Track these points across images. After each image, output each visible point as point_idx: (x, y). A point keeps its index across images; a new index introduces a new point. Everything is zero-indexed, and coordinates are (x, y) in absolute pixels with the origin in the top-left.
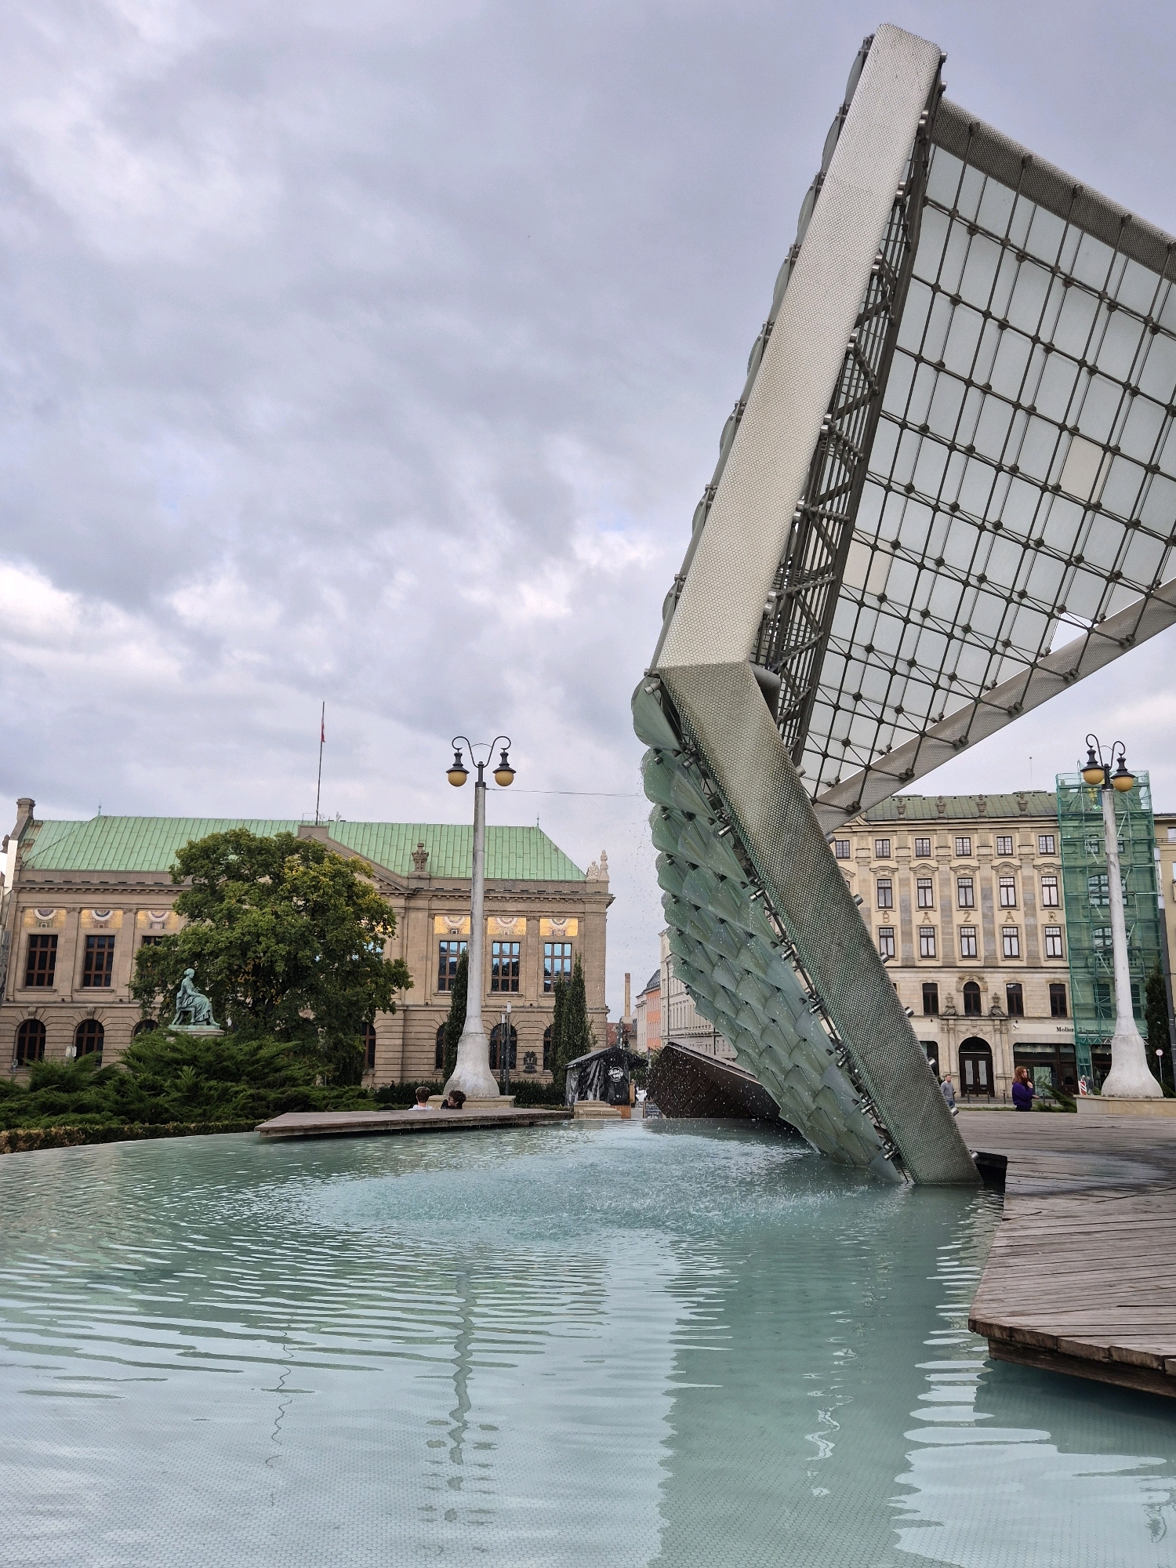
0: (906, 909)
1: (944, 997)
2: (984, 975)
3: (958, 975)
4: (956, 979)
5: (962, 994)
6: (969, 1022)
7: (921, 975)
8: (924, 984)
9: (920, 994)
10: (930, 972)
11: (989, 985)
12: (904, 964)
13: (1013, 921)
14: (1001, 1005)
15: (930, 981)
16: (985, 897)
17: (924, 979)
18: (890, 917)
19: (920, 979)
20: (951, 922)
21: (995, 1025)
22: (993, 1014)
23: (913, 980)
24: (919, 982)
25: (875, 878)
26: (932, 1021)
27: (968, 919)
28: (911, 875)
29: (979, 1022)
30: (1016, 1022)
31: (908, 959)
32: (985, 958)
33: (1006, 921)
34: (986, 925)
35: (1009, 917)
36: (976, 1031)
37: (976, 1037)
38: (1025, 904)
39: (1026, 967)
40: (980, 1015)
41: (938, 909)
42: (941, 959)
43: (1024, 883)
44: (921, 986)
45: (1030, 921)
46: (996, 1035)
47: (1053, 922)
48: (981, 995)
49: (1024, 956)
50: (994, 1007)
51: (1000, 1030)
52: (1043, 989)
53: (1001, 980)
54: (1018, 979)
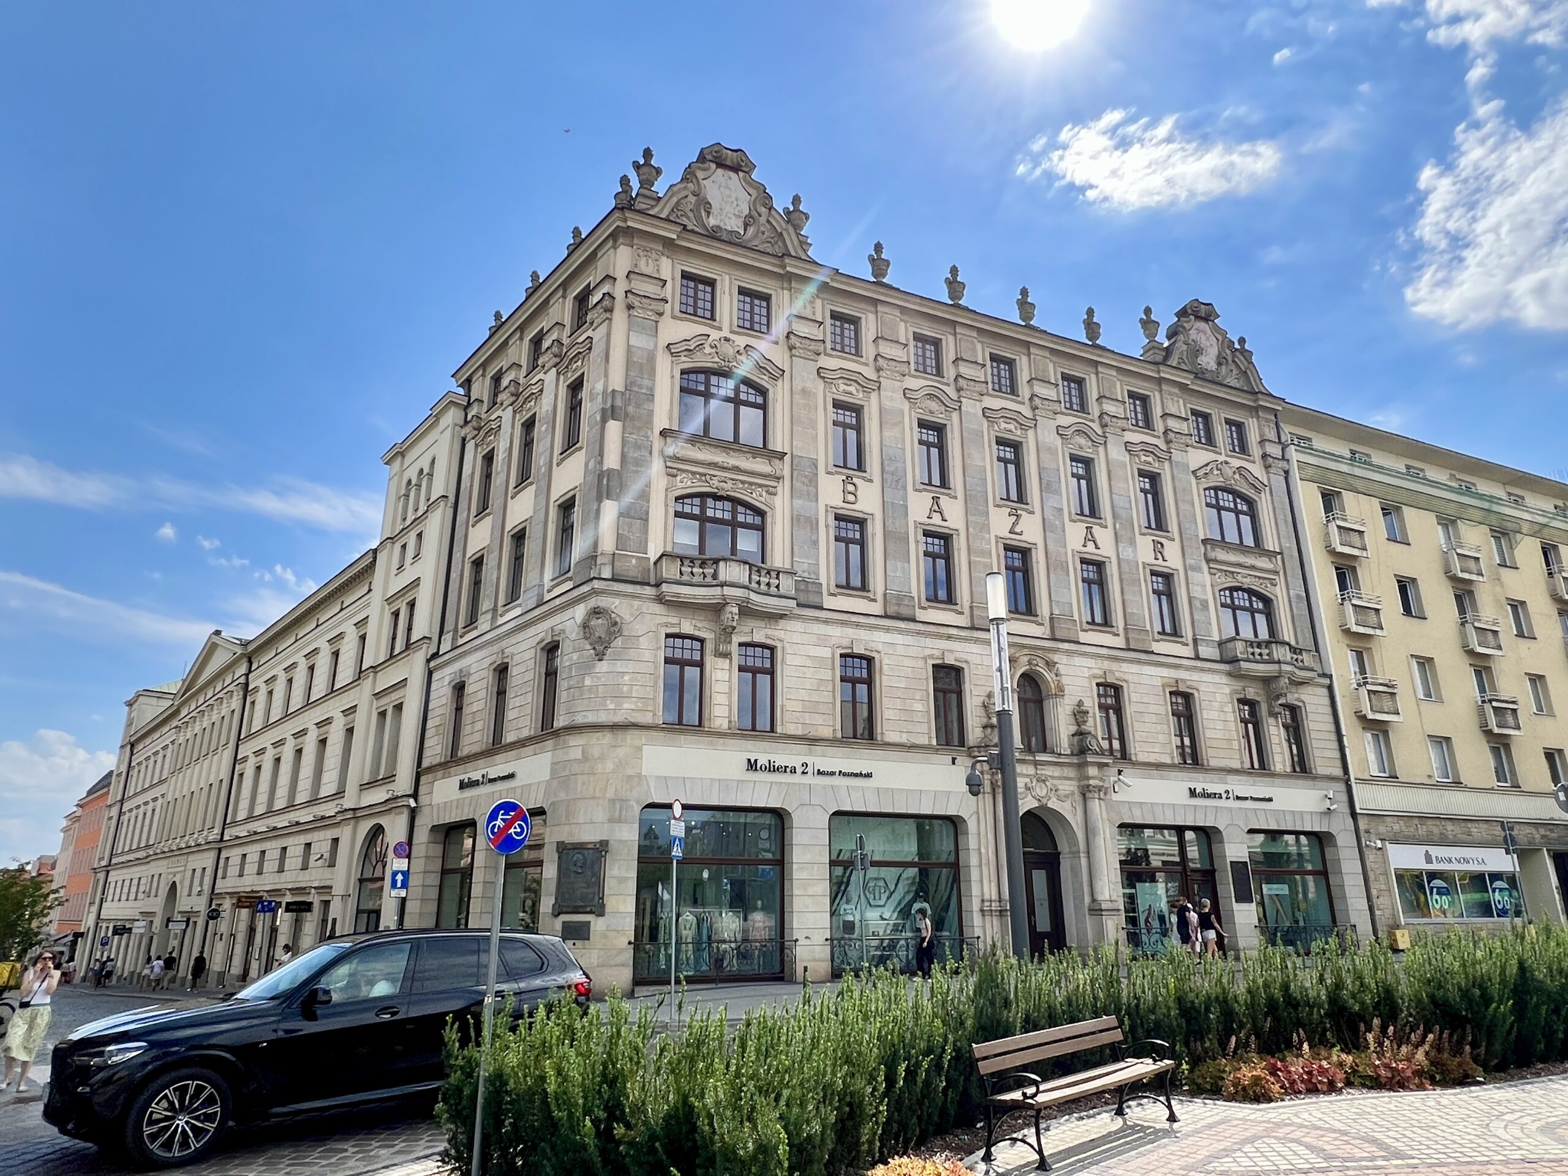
0: (892, 480)
1: (977, 700)
2: (1057, 658)
5: (1015, 697)
6: (1032, 770)
7: (929, 642)
8: (935, 666)
9: (927, 690)
10: (949, 637)
11: (1065, 680)
12: (891, 610)
13: (1097, 548)
14: (1092, 730)
15: (950, 660)
16: (1046, 487)
17: (937, 653)
18: (858, 493)
19: (927, 652)
20: (986, 527)
21: (1088, 778)
22: (1081, 750)
23: (912, 652)
24: (925, 659)
25: (829, 394)
26: (954, 763)
27: (1017, 529)
28: (906, 406)
29: (1052, 768)
30: (1120, 772)
31: (900, 599)
32: (1051, 619)
33: (1084, 546)
34: (1051, 547)
35: (1090, 537)
36: (1045, 791)
37: (1044, 808)
38: (1115, 516)
39: (1129, 649)
40: (1053, 752)
41: (960, 493)
42: (967, 611)
43: (1112, 474)
44: (930, 669)
45: (1127, 553)
46: (1090, 803)
47: (1160, 562)
48: (1049, 704)
49: (1121, 625)
50: (1080, 734)
51: (1100, 789)
52: (1160, 700)
53: (1087, 672)
54: (1117, 675)
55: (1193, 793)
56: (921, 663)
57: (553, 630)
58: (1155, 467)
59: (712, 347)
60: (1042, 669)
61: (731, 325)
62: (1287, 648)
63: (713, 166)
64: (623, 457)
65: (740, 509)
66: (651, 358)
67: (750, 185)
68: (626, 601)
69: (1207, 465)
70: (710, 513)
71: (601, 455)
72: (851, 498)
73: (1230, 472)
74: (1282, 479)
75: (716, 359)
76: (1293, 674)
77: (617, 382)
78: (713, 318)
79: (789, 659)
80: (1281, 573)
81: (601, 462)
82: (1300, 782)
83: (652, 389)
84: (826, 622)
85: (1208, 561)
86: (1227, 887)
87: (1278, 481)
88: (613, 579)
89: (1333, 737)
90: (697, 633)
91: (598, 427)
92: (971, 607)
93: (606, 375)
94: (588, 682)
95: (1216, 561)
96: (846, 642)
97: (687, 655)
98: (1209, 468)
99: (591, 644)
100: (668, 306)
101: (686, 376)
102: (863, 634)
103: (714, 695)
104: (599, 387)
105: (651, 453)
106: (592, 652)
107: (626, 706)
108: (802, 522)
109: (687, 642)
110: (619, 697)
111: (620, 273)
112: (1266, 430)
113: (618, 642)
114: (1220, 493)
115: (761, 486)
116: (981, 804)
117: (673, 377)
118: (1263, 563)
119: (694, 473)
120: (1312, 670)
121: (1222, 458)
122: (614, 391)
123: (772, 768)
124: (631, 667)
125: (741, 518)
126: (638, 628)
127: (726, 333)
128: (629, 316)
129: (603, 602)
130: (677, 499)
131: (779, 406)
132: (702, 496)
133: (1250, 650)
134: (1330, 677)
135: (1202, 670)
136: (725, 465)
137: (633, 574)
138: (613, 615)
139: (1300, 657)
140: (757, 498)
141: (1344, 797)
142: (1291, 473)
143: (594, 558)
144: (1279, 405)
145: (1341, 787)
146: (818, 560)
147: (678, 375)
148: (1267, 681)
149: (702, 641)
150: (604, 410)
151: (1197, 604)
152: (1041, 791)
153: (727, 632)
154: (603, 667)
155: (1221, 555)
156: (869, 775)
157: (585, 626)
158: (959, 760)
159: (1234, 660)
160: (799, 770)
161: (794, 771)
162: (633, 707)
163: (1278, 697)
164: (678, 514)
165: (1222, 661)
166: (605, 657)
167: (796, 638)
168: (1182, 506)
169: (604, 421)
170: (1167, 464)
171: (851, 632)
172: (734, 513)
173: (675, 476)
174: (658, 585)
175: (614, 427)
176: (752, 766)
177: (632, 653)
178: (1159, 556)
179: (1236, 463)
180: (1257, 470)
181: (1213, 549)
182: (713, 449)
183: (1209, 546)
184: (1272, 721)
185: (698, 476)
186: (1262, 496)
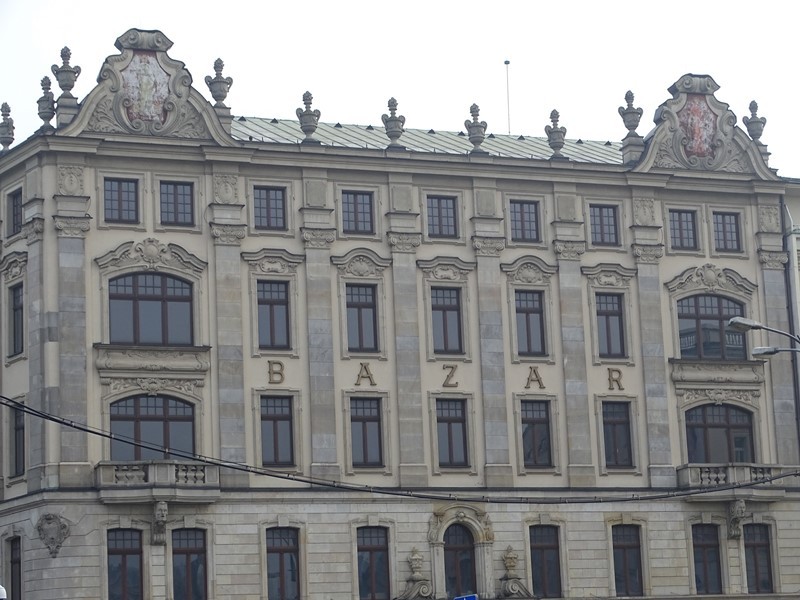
0: (320, 354)
1: (403, 557)
2: (487, 507)
3: (432, 508)
4: (426, 517)
5: (441, 550)
7: (354, 508)
8: (360, 530)
9: (351, 553)
10: (375, 502)
11: (495, 527)
12: (318, 483)
13: (542, 387)
14: (520, 573)
15: (374, 522)
16: (487, 332)
17: (361, 517)
18: (285, 372)
19: (352, 517)
20: (417, 386)
22: (505, 594)
23: (338, 518)
24: (349, 524)
25: (253, 276)
27: (452, 382)
28: (333, 274)
31: (325, 470)
32: (486, 468)
33: (527, 387)
34: (488, 395)
35: (535, 377)
38: (564, 351)
39: (569, 489)
41: (390, 356)
42: (394, 472)
43: (565, 305)
44: (354, 533)
45: (575, 387)
47: (616, 391)
48: (478, 551)
49: (563, 464)
50: (506, 578)
52: (601, 536)
53: (520, 517)
54: (553, 516)
56: (345, 529)
57: (14, 527)
58: (617, 288)
59: (137, 251)
60: (469, 518)
61: (154, 223)
62: (748, 470)
63: (130, 53)
64: (61, 376)
65: (171, 404)
66: (81, 276)
67: (169, 65)
68: (71, 507)
69: (684, 273)
70: (143, 412)
71: (43, 373)
72: (277, 378)
73: (713, 277)
74: (780, 274)
75: (142, 262)
77: (51, 305)
78: (136, 221)
79: (219, 540)
80: (767, 382)
81: (43, 381)
84: (253, 501)
85: (676, 381)
87: (774, 277)
91: (38, 346)
92: (400, 468)
93: (42, 297)
94: (45, 575)
95: (684, 380)
96: (271, 518)
97: (127, 546)
98: (685, 277)
99: (45, 544)
100: (93, 221)
101: (114, 283)
102: (288, 509)
103: (152, 578)
104: (37, 305)
105: (85, 368)
106: (46, 550)
108: (229, 410)
109: (127, 534)
110: (71, 587)
111: (48, 194)
112: (767, 219)
113: (68, 542)
114: (701, 299)
115: (189, 380)
117: (101, 289)
118: (744, 374)
119: (126, 379)
120: (779, 489)
121: (705, 262)
122: (49, 314)
124: (79, 562)
125: (172, 412)
127: (149, 235)
128: (58, 238)
129: (51, 509)
130: (112, 405)
131: (204, 297)
132: (135, 398)
133: (706, 476)
135: (654, 500)
136: (154, 368)
137: (76, 481)
138: (62, 520)
140: (184, 392)
142: (790, 266)
143: (43, 469)
144: (782, 188)
146: (244, 443)
147: (106, 285)
148: (722, 505)
149: (140, 532)
150: (42, 331)
151: (656, 430)
154: (56, 563)
155: (694, 373)
157: (40, 529)
159: (687, 488)
162: (83, 595)
163: (736, 521)
164: (114, 418)
165: (678, 489)
166: (58, 555)
167: (225, 519)
168: (646, 326)
169: (42, 341)
170: (631, 282)
171: (277, 508)
172: (165, 408)
173: (109, 385)
174: (96, 490)
175: (51, 347)
177: (80, 551)
178: (615, 385)
179: (721, 264)
180: (746, 269)
181: (682, 367)
182: (142, 354)
183: (676, 367)
184: (733, 543)
185: (130, 381)
186: (754, 297)
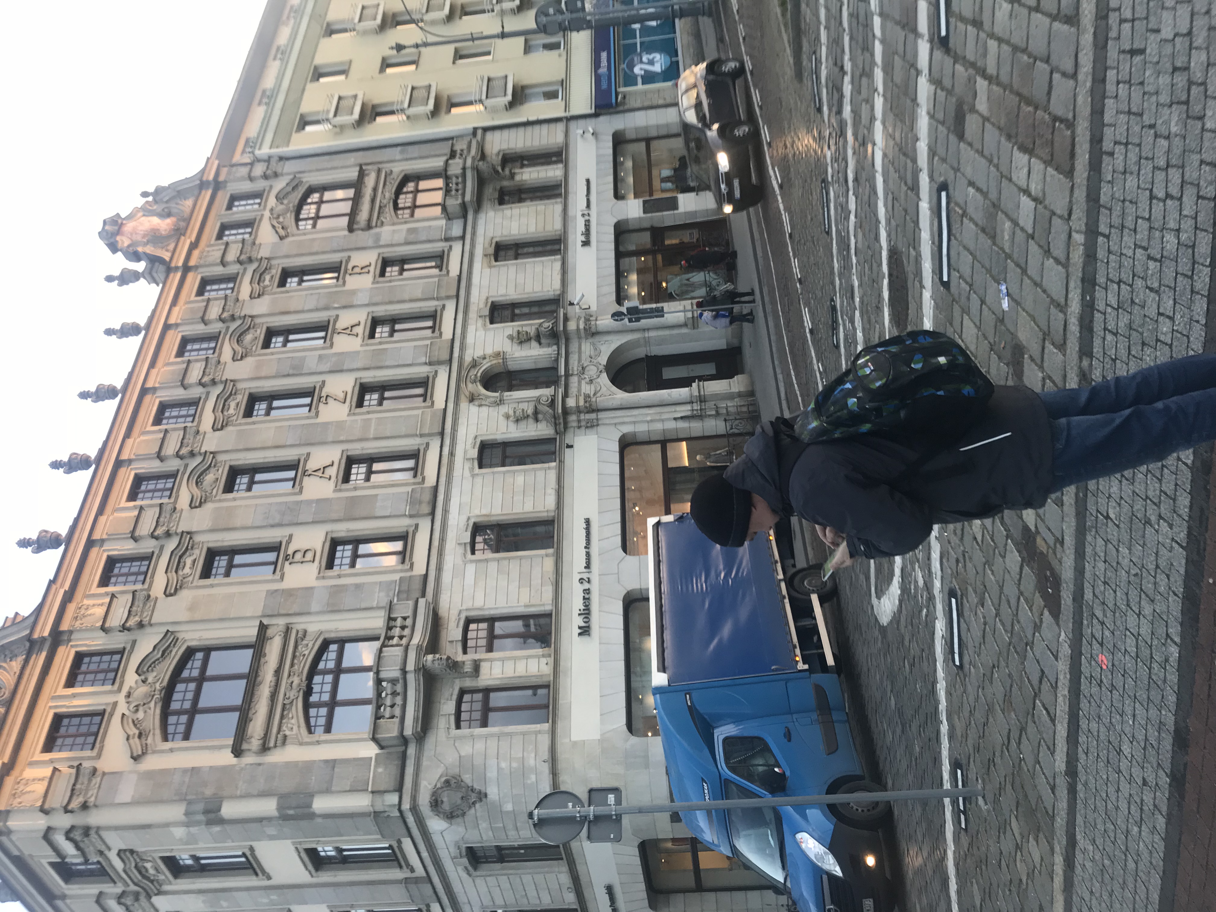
0: (291, 514)
1: (512, 426)
2: (468, 359)
3: (464, 405)
4: (474, 409)
5: (507, 395)
6: (574, 380)
7: (457, 472)
8: (481, 466)
9: (504, 473)
10: (452, 454)
11: (489, 351)
12: (426, 509)
13: (359, 324)
14: (534, 328)
15: (474, 453)
16: (297, 370)
17: (468, 465)
18: (304, 548)
19: (467, 473)
20: (340, 425)
21: (578, 329)
22: (554, 336)
23: (467, 486)
24: (473, 476)
25: (195, 584)
26: (572, 446)
27: (341, 396)
28: (209, 506)
29: (571, 361)
30: (571, 304)
31: (413, 501)
32: (430, 364)
33: (357, 336)
34: (359, 365)
35: (350, 330)
36: (593, 367)
37: (608, 368)
38: (326, 308)
39: (457, 296)
40: (557, 360)
41: (304, 450)
42: (425, 440)
43: (283, 310)
44: (483, 471)
45: (362, 298)
46: (600, 329)
47: (371, 268)
48: (513, 366)
49: (434, 303)
50: (538, 338)
51: (587, 320)
52: (503, 270)
53: (481, 333)
54: (482, 305)
55: (586, 243)
56: (479, 480)
57: (455, 858)
58: (276, 272)
59: (137, 711)
60: (479, 372)
61: (110, 692)
62: (450, 162)
64: (264, 794)
65: (321, 666)
66: (150, 775)
68: (422, 775)
69: (274, 227)
70: (326, 697)
71: (260, 820)
72: (309, 556)
73: (281, 207)
74: (288, 164)
75: (152, 704)
76: (473, 158)
77: (176, 812)
78: (102, 714)
79: (479, 603)
80: (380, 166)
81: (269, 819)
82: (571, 157)
83: (185, 771)
84: (439, 569)
85: (369, 227)
86: (666, 218)
87: (290, 167)
88: (399, 789)
89: (529, 129)
90: (455, 697)
91: (228, 827)
92: (421, 436)
93: (167, 825)
94: (509, 807)
95: (369, 220)
96: (460, 550)
97: (478, 706)
98: (276, 225)
99: (470, 807)
100: (86, 764)
101: (170, 737)
103: (517, 674)
104: (179, 832)
105: (261, 765)
106: (477, 805)
107: (532, 762)
108: (336, 601)
109: (464, 707)
110: (523, 771)
111: (41, 822)
112: (238, 175)
113: (467, 778)
114: (301, 217)
115: (296, 646)
116: (607, 421)
117: (171, 750)
118: (370, 181)
119: (282, 717)
120: (470, 143)
121: (267, 214)
122: (187, 814)
123: (586, 613)
124: (492, 763)
125: (331, 665)
126: (450, 758)
127: (121, 698)
128: (96, 806)
129: (424, 799)
130: (310, 732)
131: (206, 634)
132: (307, 706)
133: (453, 192)
134: (475, 129)
135: (474, 234)
136: (273, 684)
137: (394, 770)
138: (439, 785)
139: (459, 152)
140: (309, 650)
141: (581, 122)
142: (283, 155)
143: (377, 814)
144: (213, 164)
145: (573, 125)
146: (376, 583)
147: (168, 745)
148: (481, 182)
149: (463, 692)
150: (210, 823)
151: (412, 238)
152: (592, 371)
153: (454, 666)
154: (493, 792)
155: (363, 216)
156: (588, 522)
157: (450, 816)
158: (568, 441)
159: (464, 207)
160: (586, 586)
161: (587, 591)
162: (533, 755)
163: (497, 172)
164: (328, 729)
165: (465, 217)
166: (483, 790)
167: (457, 598)
168: (314, 250)
169: (222, 821)
170: (273, 262)
171: (450, 545)
172: (325, 672)
173: (285, 737)
174: (405, 741)
175: (229, 810)
176: (585, 631)
177: (478, 761)
178: (366, 270)
179: (272, 201)
180: (279, 185)
181: (358, 223)
182: (255, 699)
183: (355, 226)
184: (518, 178)
185: (285, 713)
186: (304, 180)
